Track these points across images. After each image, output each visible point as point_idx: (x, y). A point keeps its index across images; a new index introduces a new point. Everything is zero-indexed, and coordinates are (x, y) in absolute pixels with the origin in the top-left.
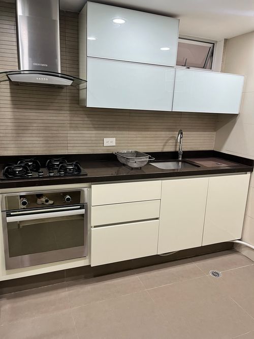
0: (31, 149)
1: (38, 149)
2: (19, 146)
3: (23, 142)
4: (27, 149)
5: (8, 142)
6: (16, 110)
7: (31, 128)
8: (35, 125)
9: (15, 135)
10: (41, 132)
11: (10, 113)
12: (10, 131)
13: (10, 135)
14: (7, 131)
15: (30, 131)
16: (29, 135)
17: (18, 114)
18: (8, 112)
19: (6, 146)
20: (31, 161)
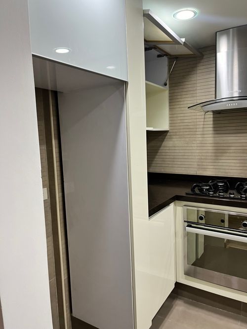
0: (227, 171)
1: (235, 171)
2: (217, 167)
3: (220, 164)
4: (223, 171)
5: (208, 164)
6: (216, 136)
7: (229, 151)
8: (233, 148)
9: (214, 158)
10: (239, 155)
11: (212, 139)
12: (210, 154)
13: (210, 158)
14: (208, 154)
15: (228, 154)
16: (227, 158)
17: (218, 139)
18: (210, 138)
19: (205, 167)
20: (222, 182)
